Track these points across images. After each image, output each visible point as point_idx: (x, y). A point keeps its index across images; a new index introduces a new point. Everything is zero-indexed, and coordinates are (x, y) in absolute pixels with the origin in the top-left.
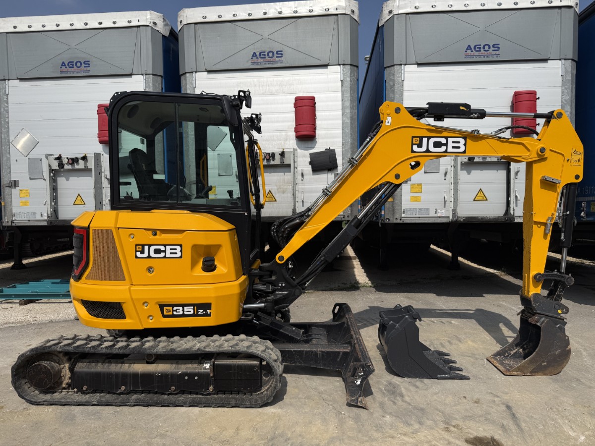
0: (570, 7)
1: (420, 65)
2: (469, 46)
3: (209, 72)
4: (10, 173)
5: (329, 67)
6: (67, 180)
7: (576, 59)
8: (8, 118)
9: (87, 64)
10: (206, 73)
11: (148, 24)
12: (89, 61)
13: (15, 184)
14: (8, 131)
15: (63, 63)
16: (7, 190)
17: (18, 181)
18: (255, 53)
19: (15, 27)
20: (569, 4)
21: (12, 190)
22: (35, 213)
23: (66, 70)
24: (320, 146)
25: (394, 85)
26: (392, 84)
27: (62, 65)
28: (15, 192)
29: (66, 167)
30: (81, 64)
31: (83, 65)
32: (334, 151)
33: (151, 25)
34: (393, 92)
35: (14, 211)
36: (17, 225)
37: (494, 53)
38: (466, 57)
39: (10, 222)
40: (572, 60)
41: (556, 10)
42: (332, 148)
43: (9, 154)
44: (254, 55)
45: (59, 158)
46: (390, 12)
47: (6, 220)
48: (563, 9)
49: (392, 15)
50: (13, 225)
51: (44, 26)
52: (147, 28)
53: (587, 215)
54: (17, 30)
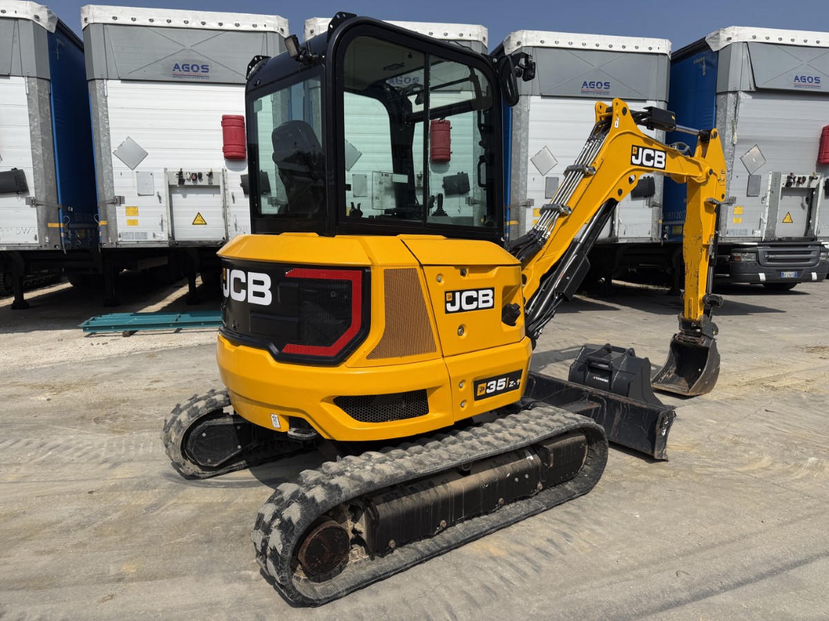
0: (665, 55)
1: (543, 96)
2: (585, 82)
4: (113, 188)
6: (185, 196)
7: (668, 101)
8: (108, 124)
9: (205, 68)
11: (276, 31)
12: (207, 66)
13: (120, 200)
14: (109, 140)
15: (177, 65)
16: (110, 207)
17: (124, 197)
19: (115, 18)
20: (665, 52)
21: (117, 207)
22: (145, 234)
23: (180, 73)
24: (453, 169)
25: (520, 114)
26: (518, 113)
27: (175, 68)
28: (120, 210)
29: (187, 183)
30: (198, 68)
31: (201, 69)
32: (467, 174)
33: (279, 31)
34: (520, 121)
35: (119, 231)
36: (123, 247)
37: (605, 90)
38: (583, 92)
39: (115, 243)
40: (665, 101)
41: (655, 56)
42: (465, 172)
43: (111, 165)
45: (180, 174)
46: (519, 43)
47: (110, 242)
48: (660, 56)
49: (520, 47)
50: (118, 247)
51: (151, 20)
52: (275, 34)
53: (670, 237)
54: (117, 22)
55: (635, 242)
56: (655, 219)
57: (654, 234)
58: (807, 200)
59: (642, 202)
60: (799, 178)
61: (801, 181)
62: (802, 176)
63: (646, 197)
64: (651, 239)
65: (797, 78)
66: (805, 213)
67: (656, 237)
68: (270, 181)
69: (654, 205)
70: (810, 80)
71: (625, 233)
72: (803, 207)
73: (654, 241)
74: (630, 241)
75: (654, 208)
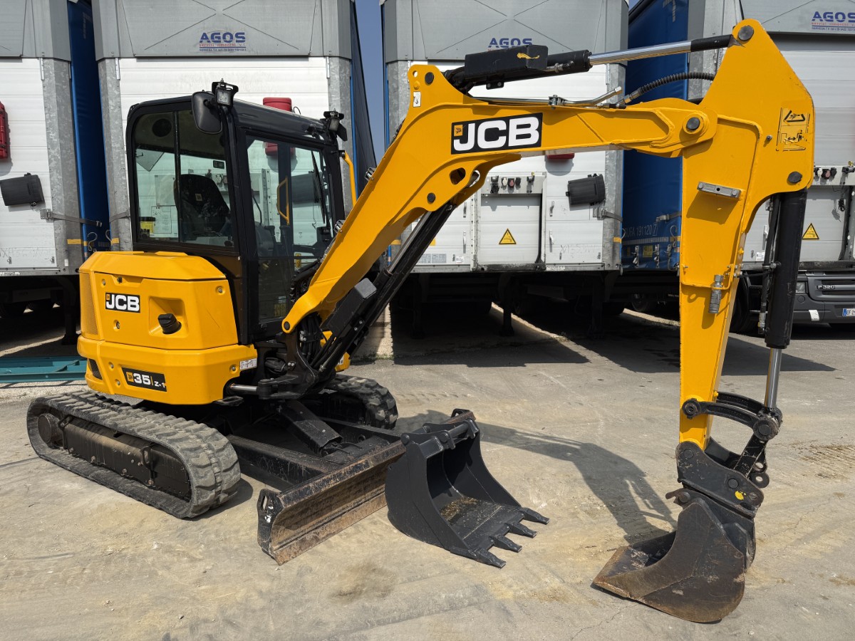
2: (494, 40)
3: (140, 58)
5: (310, 59)
10: (135, 60)
18: (204, 34)
44: (204, 36)
55: (578, 269)
56: (609, 236)
57: (607, 258)
58: (841, 204)
59: (587, 213)
60: (825, 171)
61: (828, 174)
62: (829, 167)
63: (592, 204)
64: (603, 265)
65: (817, 15)
66: (839, 225)
67: (610, 262)
68: (43, 187)
69: (605, 216)
70: (840, 17)
71: (560, 258)
72: (836, 216)
73: (607, 268)
74: (571, 269)
75: (606, 220)
